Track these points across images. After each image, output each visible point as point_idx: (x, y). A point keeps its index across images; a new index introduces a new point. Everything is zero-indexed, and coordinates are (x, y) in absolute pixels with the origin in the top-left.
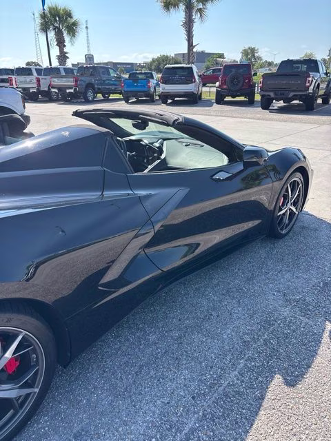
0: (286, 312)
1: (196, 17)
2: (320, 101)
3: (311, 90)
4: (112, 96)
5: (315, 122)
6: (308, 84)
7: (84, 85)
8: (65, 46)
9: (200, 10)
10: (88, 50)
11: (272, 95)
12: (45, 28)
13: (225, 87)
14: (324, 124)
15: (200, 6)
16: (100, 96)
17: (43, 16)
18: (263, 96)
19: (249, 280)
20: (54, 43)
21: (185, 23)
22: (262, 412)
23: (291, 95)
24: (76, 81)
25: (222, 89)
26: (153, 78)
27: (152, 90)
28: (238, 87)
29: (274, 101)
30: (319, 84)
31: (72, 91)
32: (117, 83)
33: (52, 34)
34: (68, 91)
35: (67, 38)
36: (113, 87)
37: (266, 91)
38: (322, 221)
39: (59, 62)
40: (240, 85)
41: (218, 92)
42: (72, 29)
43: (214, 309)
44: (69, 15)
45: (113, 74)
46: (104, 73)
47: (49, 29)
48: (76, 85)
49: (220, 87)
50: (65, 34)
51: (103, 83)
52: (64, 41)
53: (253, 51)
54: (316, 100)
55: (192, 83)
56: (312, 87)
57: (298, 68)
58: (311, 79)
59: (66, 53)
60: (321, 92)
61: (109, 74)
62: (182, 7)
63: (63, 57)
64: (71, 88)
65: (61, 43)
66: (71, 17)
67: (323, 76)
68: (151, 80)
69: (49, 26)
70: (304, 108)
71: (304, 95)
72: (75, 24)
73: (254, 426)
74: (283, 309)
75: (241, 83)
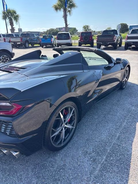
0: (133, 108)
1: (68, 14)
2: (118, 46)
3: (115, 42)
4: (35, 45)
5: (119, 53)
6: (114, 39)
7: (25, 41)
8: (13, 25)
9: (69, 11)
10: (19, 27)
11: (101, 43)
12: (5, 18)
13: (82, 41)
14: (123, 54)
15: (69, 9)
16: (30, 45)
17: (4, 13)
18: (98, 44)
19: (118, 101)
20: (9, 24)
21: (64, 16)
22: (136, 131)
23: (109, 43)
24: (21, 39)
25: (81, 41)
26: (53, 38)
27: (53, 42)
28: (87, 41)
29: (102, 46)
30: (118, 39)
31: (20, 43)
32: (37, 40)
33: (8, 20)
34: (18, 43)
35: (14, 22)
36: (36, 42)
37: (99, 42)
38: (134, 84)
39: (11, 32)
40: (88, 40)
41: (79, 43)
42: (16, 18)
43: (111, 109)
44: (15, 12)
45: (36, 36)
46: (32, 36)
47: (6, 18)
48: (21, 41)
49: (80, 40)
50: (13, 20)
51: (32, 40)
52: (13, 23)
53: (88, 26)
54: (117, 45)
55: (69, 39)
56: (116, 40)
57: (110, 33)
58: (115, 37)
59: (14, 28)
60: (119, 42)
61: (34, 36)
62: (62, 10)
63: (13, 30)
64: (19, 42)
65: (12, 24)
66: (16, 13)
67: (119, 36)
68: (52, 38)
69: (7, 17)
70: (113, 48)
71: (113, 43)
72: (17, 16)
73: (136, 134)
74: (132, 108)
75: (88, 39)
